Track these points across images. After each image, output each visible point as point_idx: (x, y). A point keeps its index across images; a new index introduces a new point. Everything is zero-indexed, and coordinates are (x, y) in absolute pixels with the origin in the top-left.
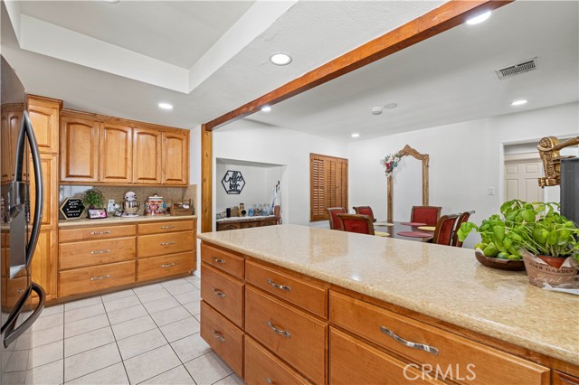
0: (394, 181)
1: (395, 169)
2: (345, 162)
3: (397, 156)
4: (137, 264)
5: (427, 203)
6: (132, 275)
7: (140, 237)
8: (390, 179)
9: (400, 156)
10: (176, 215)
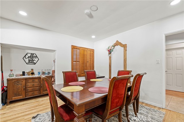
0: (112, 58)
1: (112, 53)
2: (93, 51)
3: (113, 46)
5: (126, 69)
8: (110, 58)
9: (114, 46)
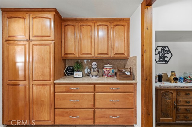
4: (94, 112)
6: (91, 119)
7: (96, 94)
10: (120, 79)
